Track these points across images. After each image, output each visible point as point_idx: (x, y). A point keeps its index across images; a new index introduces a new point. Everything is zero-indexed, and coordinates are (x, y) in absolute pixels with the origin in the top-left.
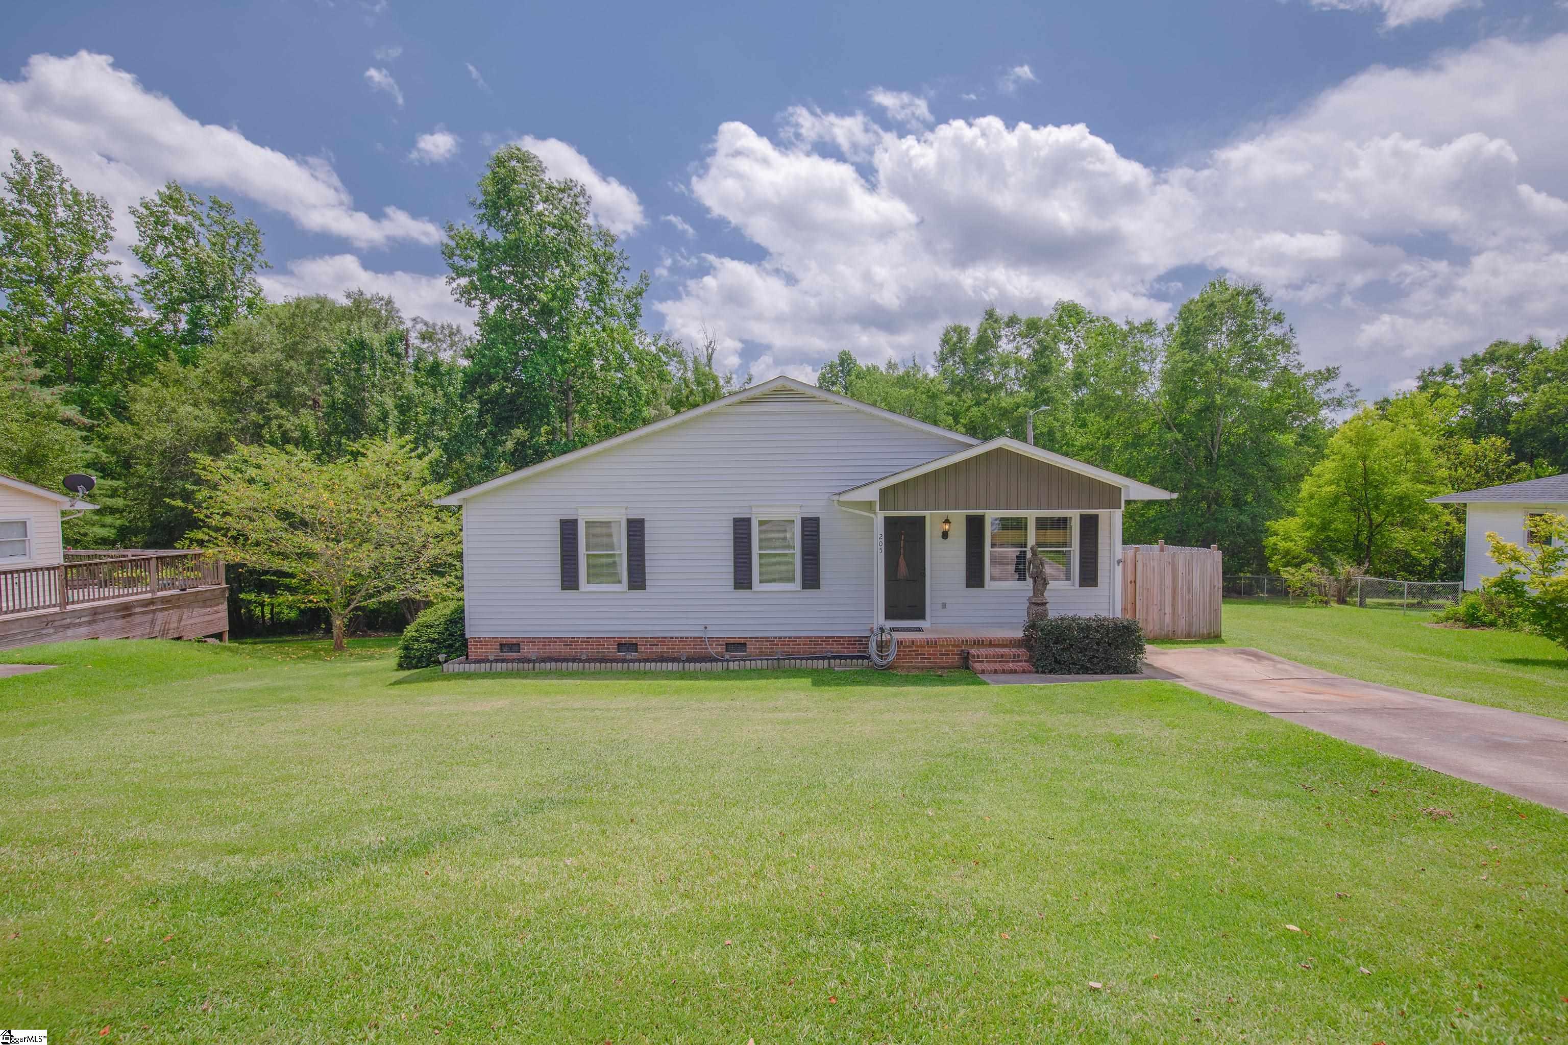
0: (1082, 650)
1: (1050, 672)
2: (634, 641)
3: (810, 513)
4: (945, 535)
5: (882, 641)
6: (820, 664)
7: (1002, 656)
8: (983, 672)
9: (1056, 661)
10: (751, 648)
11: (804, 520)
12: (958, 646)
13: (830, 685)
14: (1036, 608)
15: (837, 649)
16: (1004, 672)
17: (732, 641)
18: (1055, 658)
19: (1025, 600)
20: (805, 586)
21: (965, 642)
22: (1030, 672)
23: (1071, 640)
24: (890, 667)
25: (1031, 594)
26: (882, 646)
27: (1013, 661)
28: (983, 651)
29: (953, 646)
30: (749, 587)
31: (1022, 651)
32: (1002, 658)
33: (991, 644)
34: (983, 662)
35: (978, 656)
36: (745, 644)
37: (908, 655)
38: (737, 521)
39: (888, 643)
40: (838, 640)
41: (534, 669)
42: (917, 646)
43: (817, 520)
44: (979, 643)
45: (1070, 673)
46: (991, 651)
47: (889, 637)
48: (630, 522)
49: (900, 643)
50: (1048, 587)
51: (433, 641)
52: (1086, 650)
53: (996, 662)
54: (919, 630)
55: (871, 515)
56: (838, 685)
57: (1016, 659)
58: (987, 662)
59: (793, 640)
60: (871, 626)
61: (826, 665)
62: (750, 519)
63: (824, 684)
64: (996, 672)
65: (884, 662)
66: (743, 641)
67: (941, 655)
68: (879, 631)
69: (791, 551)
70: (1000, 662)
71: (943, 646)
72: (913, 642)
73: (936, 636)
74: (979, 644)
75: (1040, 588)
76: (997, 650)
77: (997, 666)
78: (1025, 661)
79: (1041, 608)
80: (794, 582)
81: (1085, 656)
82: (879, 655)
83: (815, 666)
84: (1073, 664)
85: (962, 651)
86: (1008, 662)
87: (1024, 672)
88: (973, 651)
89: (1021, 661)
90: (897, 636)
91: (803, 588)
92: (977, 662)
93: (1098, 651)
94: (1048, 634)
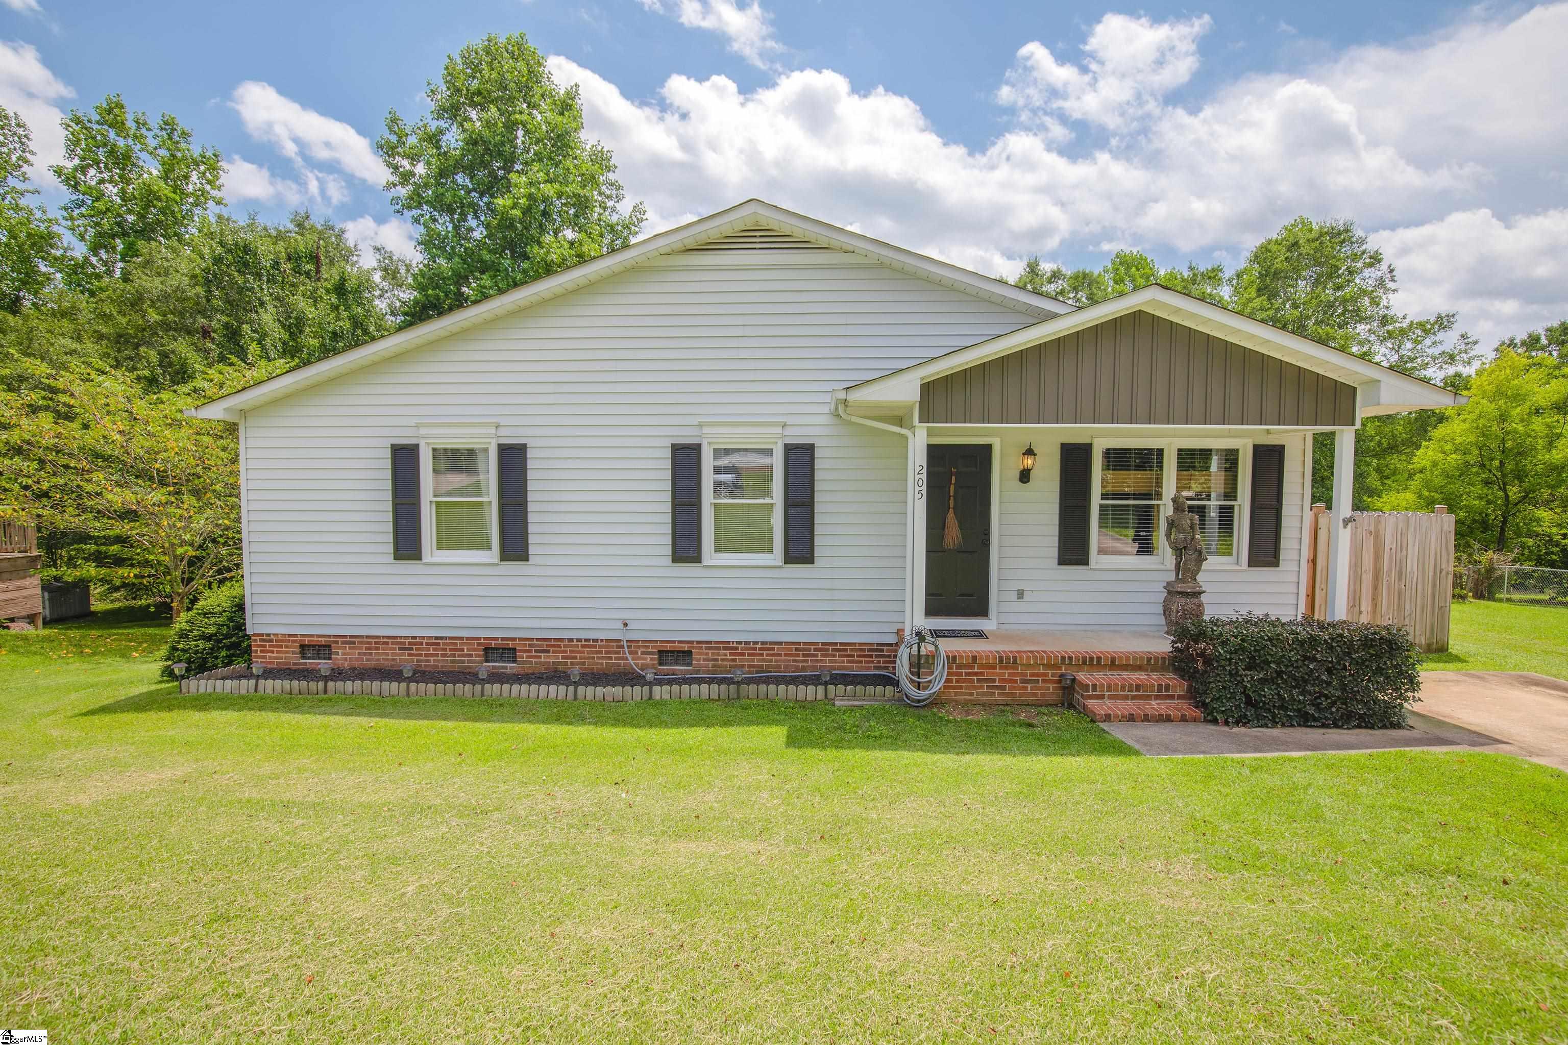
0: (1301, 683)
1: (1237, 723)
2: (511, 644)
3: (798, 436)
4: (1025, 476)
5: (919, 656)
6: (810, 692)
7: (1138, 687)
8: (1108, 718)
9: (1249, 702)
10: (699, 658)
11: (789, 449)
12: (1056, 667)
13: (823, 747)
14: (1183, 601)
15: (840, 665)
16: (1146, 718)
17: (668, 647)
18: (1248, 697)
19: (1160, 587)
20: (789, 559)
21: (1069, 660)
22: (1195, 720)
23: (1278, 664)
24: (935, 702)
25: (1172, 577)
26: (919, 665)
27: (1157, 697)
28: (1099, 677)
29: (1048, 666)
30: (697, 559)
31: (1170, 678)
32: (1139, 692)
33: (1114, 664)
34: (1102, 697)
35: (1094, 686)
36: (689, 653)
37: (965, 681)
38: (677, 450)
39: (931, 658)
40: (842, 648)
41: (325, 692)
42: (981, 666)
43: (811, 448)
44: (1093, 662)
45: (1275, 724)
46: (1115, 677)
47: (931, 648)
48: (504, 450)
49: (952, 659)
50: (1205, 565)
51: (207, 638)
52: (1306, 682)
53: (1126, 698)
54: (979, 635)
55: (903, 431)
56: (838, 745)
57: (1163, 693)
58: (1110, 697)
59: (768, 647)
60: (900, 626)
61: (820, 695)
62: (699, 445)
63: (812, 744)
64: (1131, 718)
65: (924, 694)
66: (686, 647)
67: (1023, 681)
68: (916, 640)
69: (767, 501)
70: (1134, 698)
71: (1028, 666)
72: (974, 658)
73: (1014, 648)
74: (1091, 665)
75: (1192, 566)
76: (1125, 674)
77: (1129, 707)
78: (1180, 697)
79: (1191, 603)
80: (771, 551)
81: (1303, 693)
82: (912, 681)
83: (801, 696)
84: (1281, 707)
85: (1062, 675)
86: (1148, 697)
87: (1184, 719)
88: (1082, 676)
89: (1172, 697)
90: (947, 646)
91: (787, 561)
92: (1090, 697)
93: (1329, 684)
94: (1236, 652)
